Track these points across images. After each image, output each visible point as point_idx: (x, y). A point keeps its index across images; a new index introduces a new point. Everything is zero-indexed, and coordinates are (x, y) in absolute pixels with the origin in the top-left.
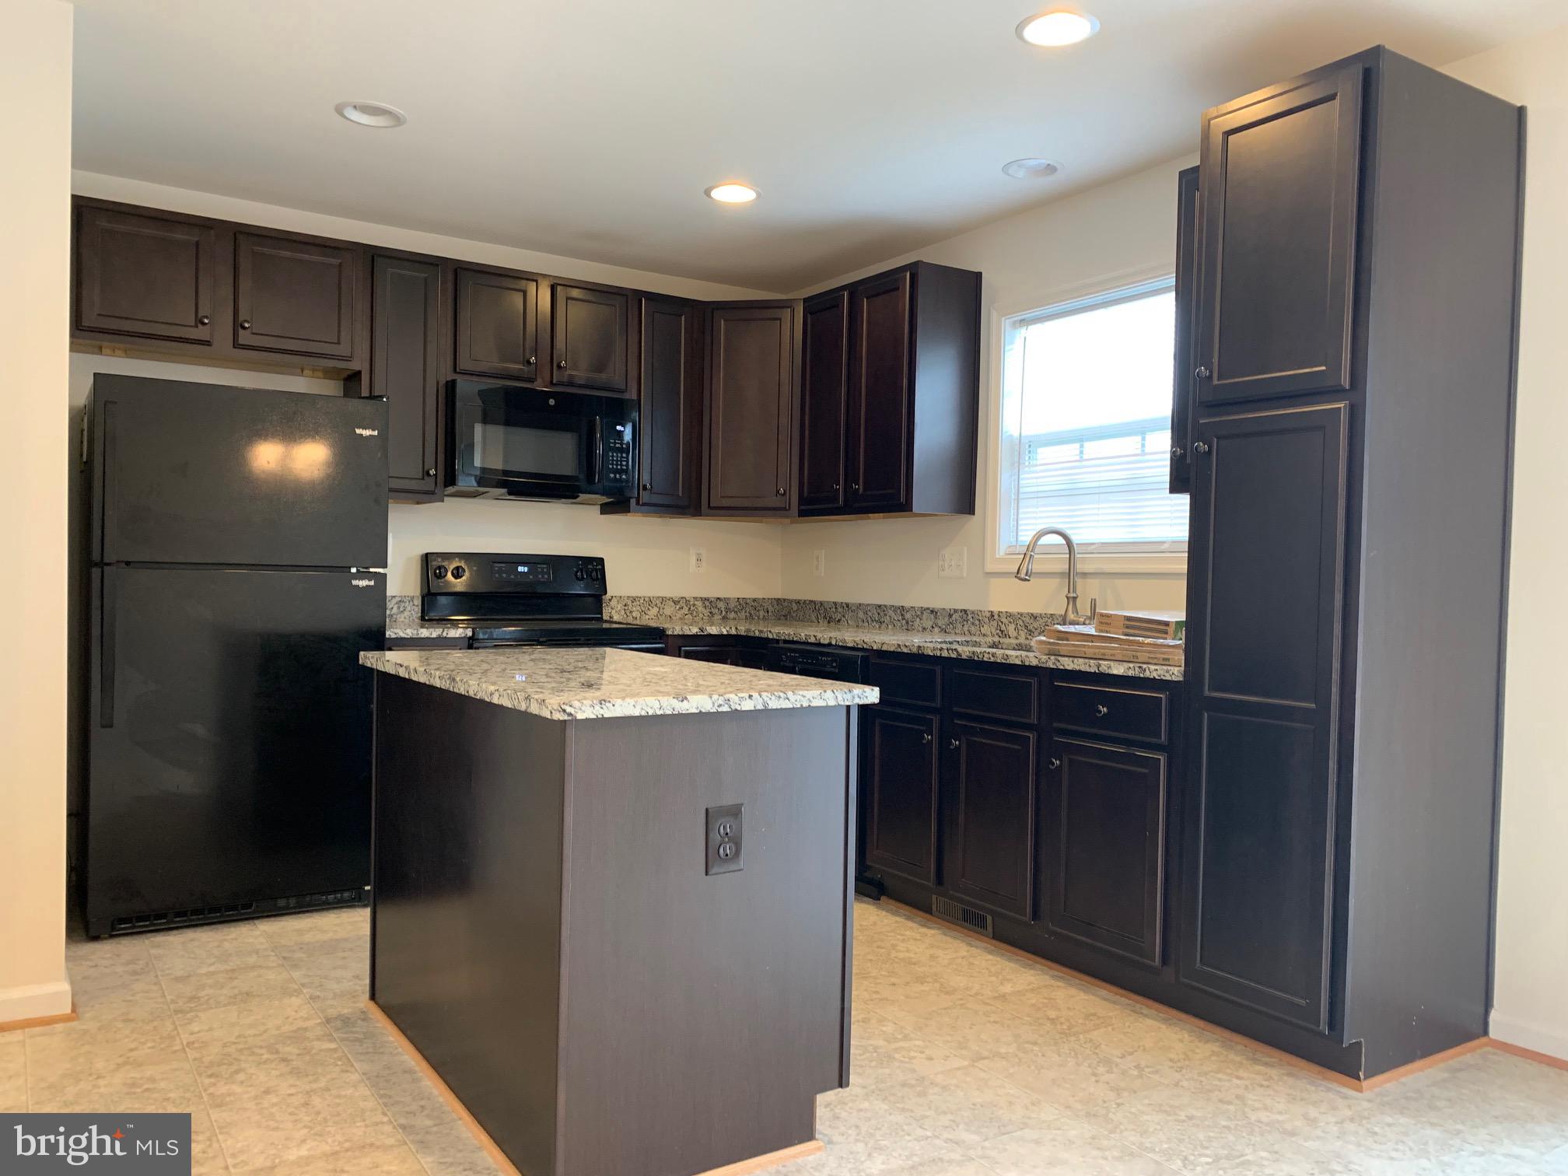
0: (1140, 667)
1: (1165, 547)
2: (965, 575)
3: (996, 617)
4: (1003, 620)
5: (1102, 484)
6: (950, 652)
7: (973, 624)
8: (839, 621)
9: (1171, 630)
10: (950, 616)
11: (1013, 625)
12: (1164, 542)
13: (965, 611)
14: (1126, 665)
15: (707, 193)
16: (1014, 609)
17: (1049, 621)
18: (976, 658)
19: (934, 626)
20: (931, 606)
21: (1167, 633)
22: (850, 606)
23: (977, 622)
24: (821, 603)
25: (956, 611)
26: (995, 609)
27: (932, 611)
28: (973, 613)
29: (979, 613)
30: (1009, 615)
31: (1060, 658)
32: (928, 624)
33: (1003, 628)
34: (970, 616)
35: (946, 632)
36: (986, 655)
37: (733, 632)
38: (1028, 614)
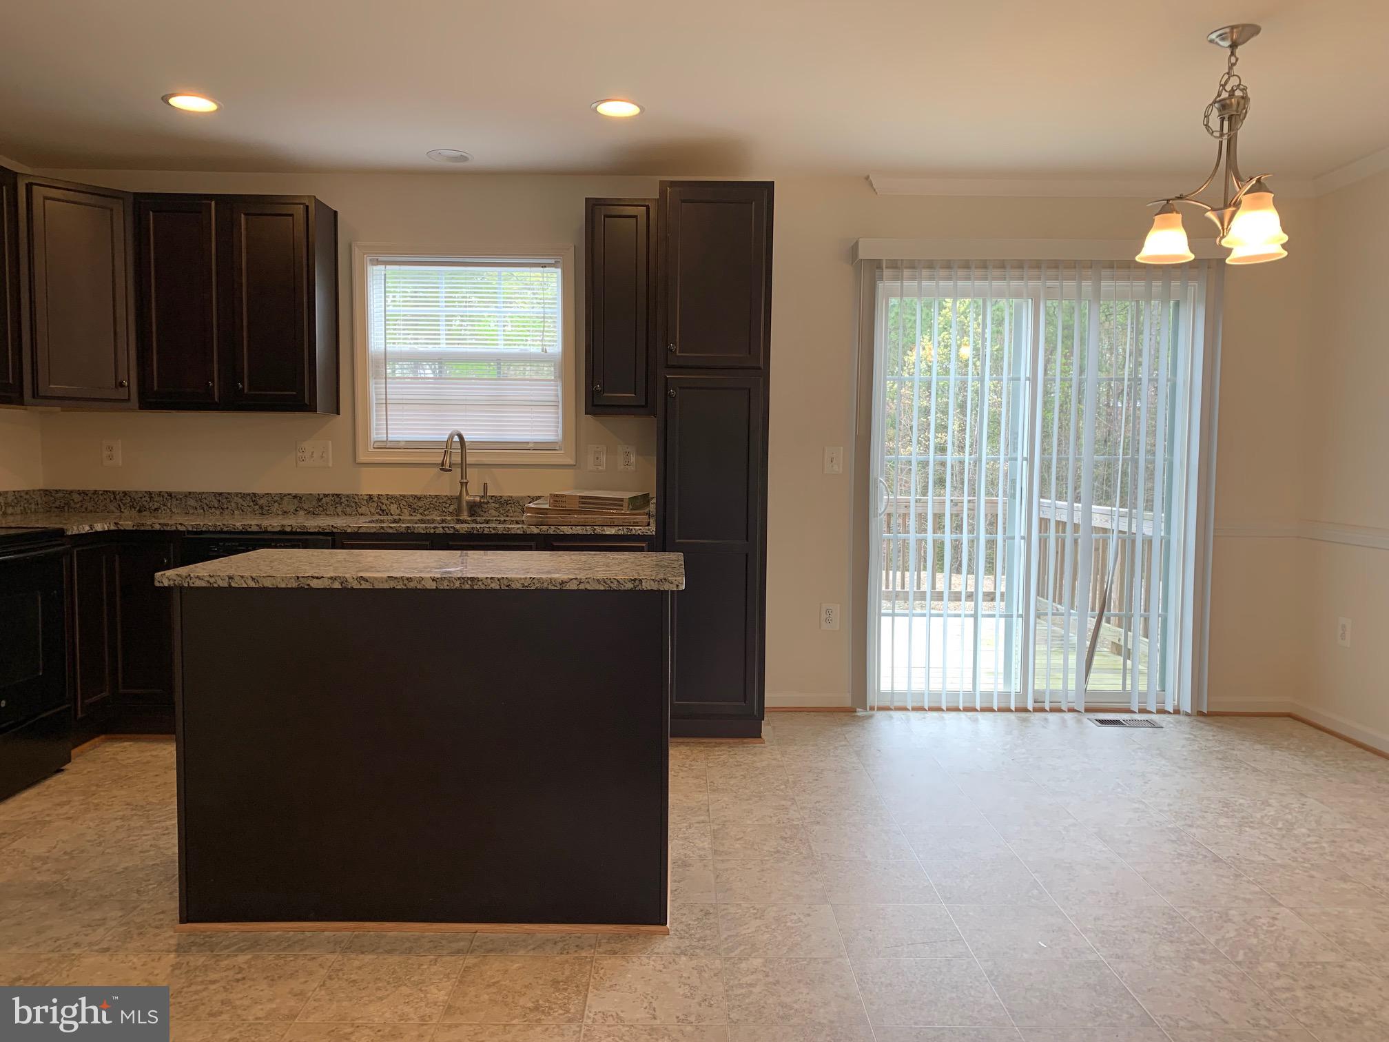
0: (627, 529)
1: (531, 446)
2: (330, 465)
3: (375, 499)
4: (383, 501)
5: (468, 398)
6: (446, 529)
7: (348, 506)
8: (156, 509)
9: (625, 504)
10: (320, 500)
11: (395, 505)
12: (528, 443)
13: (338, 495)
14: (617, 528)
15: (165, 99)
16: (396, 493)
17: (434, 500)
18: (475, 532)
19: (298, 509)
20: (294, 492)
21: (622, 506)
22: (173, 495)
23: (353, 505)
24: (125, 493)
25: (326, 496)
26: (375, 493)
27: (295, 497)
28: (348, 496)
29: (355, 496)
30: (389, 497)
31: (559, 527)
32: (292, 508)
33: (384, 507)
34: (343, 500)
35: (314, 514)
36: (486, 529)
37: (113, 527)
38: (412, 496)
